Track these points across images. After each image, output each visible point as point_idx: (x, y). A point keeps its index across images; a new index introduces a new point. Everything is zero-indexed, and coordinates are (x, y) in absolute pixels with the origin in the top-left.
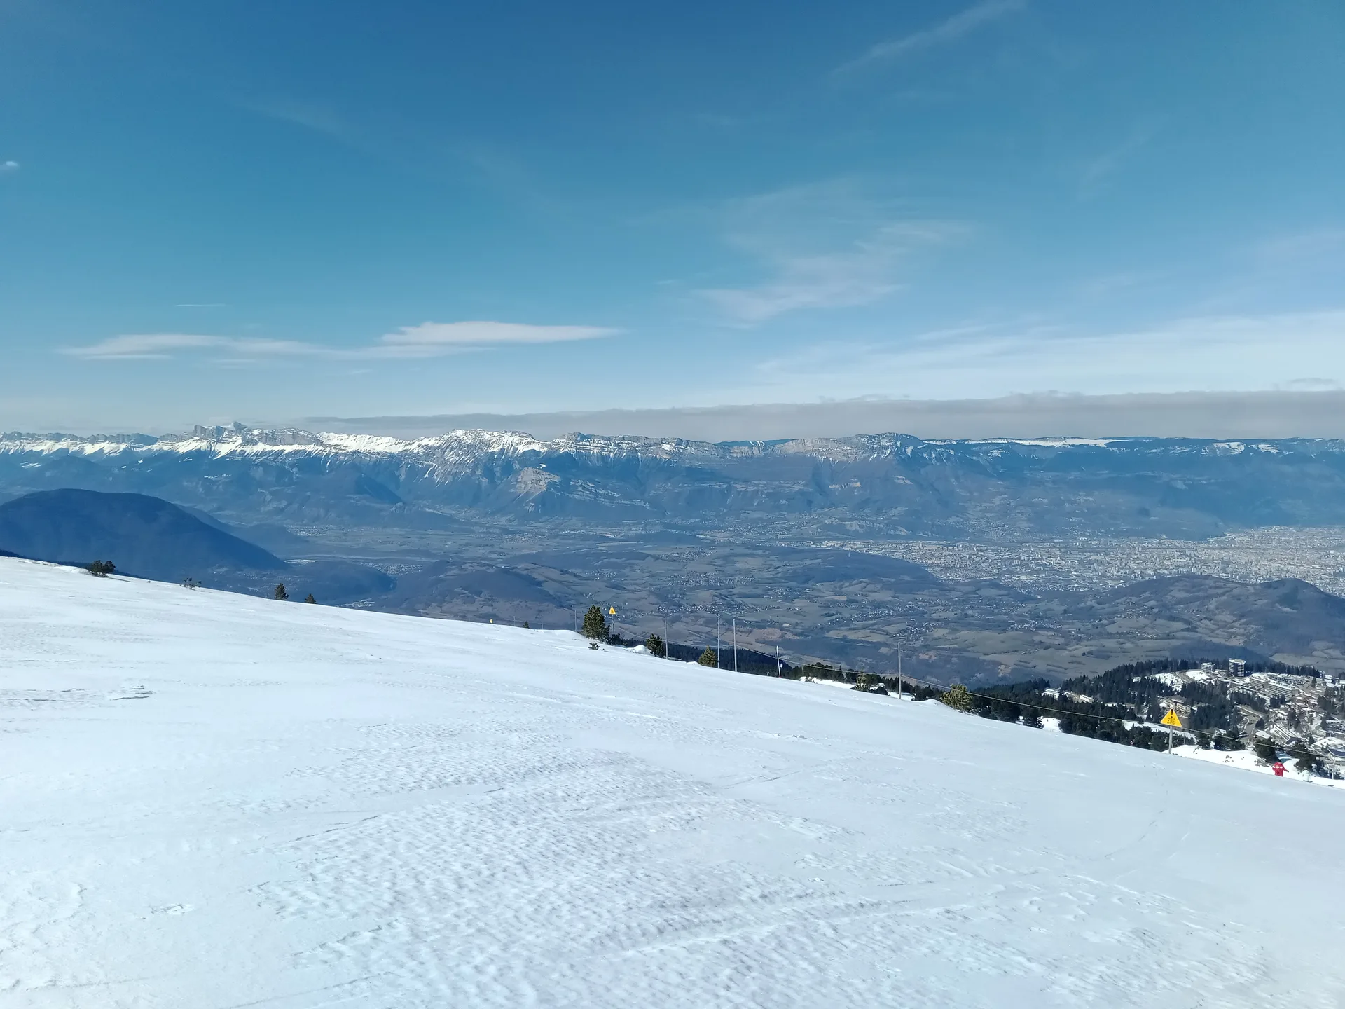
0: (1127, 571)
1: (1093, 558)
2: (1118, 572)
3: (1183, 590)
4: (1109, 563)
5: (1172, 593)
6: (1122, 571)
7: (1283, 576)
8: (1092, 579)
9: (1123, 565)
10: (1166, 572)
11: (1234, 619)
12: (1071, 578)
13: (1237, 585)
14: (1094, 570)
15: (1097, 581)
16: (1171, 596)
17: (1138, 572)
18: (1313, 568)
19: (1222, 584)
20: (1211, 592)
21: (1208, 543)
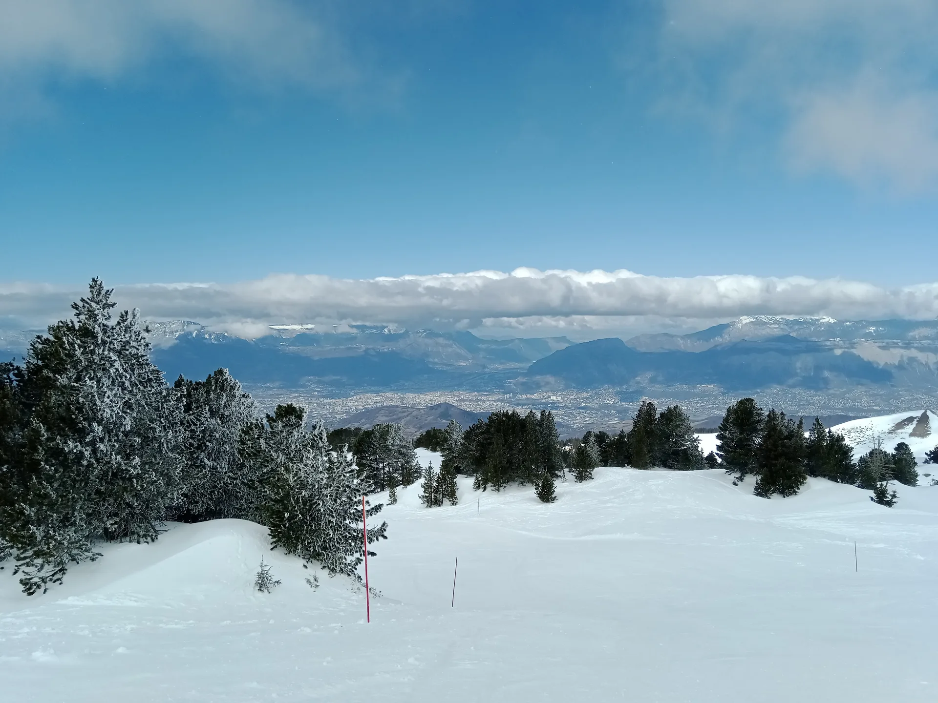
0: (347, 408)
1: (325, 401)
2: (342, 409)
3: (384, 416)
4: (336, 404)
5: (378, 418)
6: (344, 408)
7: (433, 403)
8: (326, 415)
9: (344, 404)
10: (370, 407)
11: (416, 430)
12: (313, 415)
13: (415, 410)
14: (327, 409)
15: (330, 416)
16: (378, 420)
17: (354, 408)
18: (448, 397)
19: (406, 410)
20: (400, 415)
21: (391, 387)
